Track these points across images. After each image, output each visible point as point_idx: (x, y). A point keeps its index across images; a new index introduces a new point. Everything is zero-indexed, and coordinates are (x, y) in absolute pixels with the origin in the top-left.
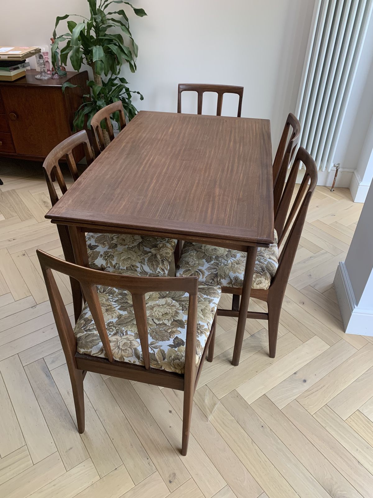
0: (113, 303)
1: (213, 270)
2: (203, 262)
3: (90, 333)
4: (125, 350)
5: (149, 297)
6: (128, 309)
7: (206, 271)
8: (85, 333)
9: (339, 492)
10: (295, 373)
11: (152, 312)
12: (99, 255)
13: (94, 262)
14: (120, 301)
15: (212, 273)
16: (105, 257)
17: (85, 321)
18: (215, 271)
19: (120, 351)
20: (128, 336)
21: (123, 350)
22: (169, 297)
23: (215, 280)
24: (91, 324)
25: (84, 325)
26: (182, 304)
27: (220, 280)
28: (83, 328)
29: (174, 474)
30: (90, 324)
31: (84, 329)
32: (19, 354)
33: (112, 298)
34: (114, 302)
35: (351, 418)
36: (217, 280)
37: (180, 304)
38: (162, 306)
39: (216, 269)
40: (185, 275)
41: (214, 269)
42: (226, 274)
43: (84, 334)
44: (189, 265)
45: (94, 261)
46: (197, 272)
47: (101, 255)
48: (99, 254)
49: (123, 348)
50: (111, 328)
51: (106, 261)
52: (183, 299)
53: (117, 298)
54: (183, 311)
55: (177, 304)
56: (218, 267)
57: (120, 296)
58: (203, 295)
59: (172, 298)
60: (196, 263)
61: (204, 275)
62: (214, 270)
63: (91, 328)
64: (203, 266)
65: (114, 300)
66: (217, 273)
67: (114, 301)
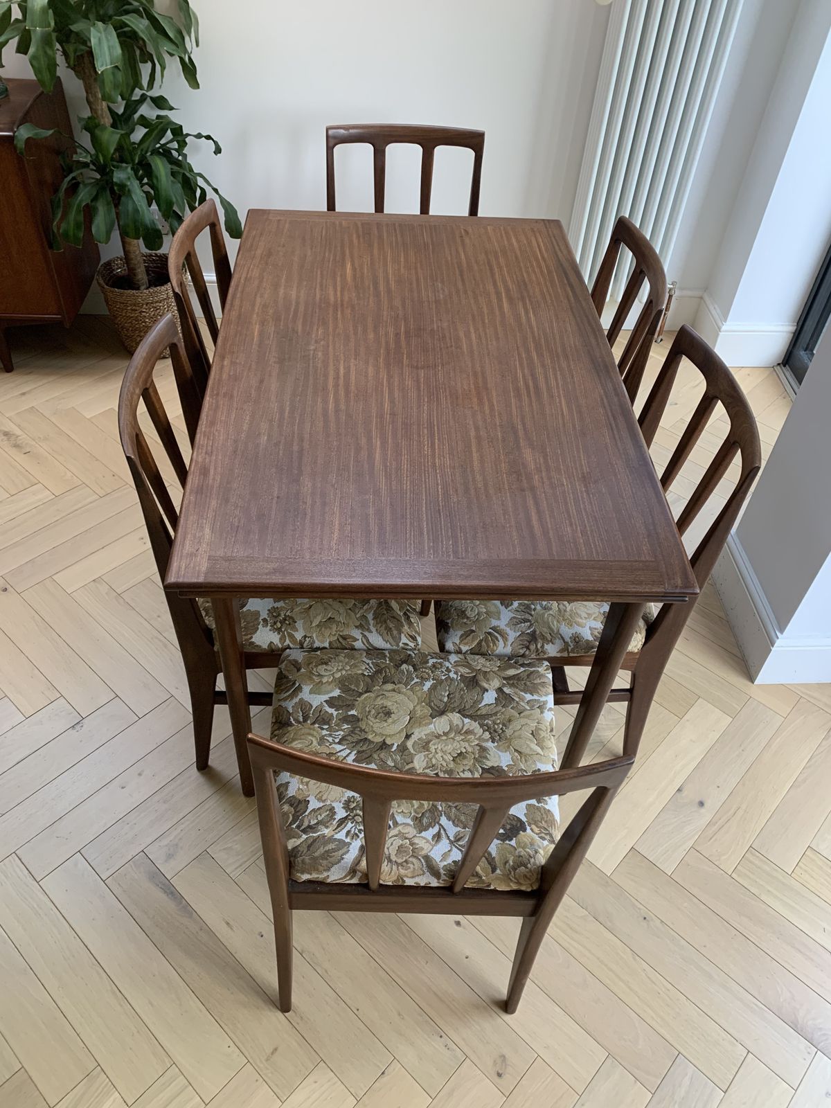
0: (339, 747)
1: (523, 625)
2: (495, 606)
3: (314, 835)
4: (405, 864)
5: (411, 719)
6: (375, 756)
7: (508, 630)
8: (304, 837)
9: (810, 1022)
10: (679, 790)
11: (430, 756)
12: (260, 620)
13: (253, 640)
14: (349, 738)
15: (523, 633)
16: (275, 623)
17: (291, 805)
18: (529, 628)
19: (395, 867)
20: (400, 828)
21: (401, 864)
22: (453, 711)
23: (533, 647)
24: (308, 811)
25: (293, 815)
26: (487, 725)
27: (542, 646)
28: (294, 826)
29: (503, 1057)
30: (307, 813)
31: (298, 827)
32: (82, 851)
33: (330, 735)
34: (339, 743)
35: (801, 868)
36: (536, 646)
37: (482, 726)
38: (444, 738)
39: (529, 621)
40: (466, 644)
41: (525, 621)
42: (553, 631)
43: (302, 840)
44: (468, 618)
45: (252, 637)
46: (489, 633)
47: (265, 620)
48: (257, 619)
49: (400, 861)
50: (355, 816)
51: (279, 633)
52: (484, 712)
53: (342, 733)
54: (496, 744)
55: (475, 726)
56: (531, 615)
57: (346, 726)
58: (523, 693)
59: (459, 712)
60: (481, 610)
61: (506, 640)
62: (526, 624)
63: (313, 822)
64: (499, 619)
65: (336, 738)
66: (534, 632)
67: (337, 740)
